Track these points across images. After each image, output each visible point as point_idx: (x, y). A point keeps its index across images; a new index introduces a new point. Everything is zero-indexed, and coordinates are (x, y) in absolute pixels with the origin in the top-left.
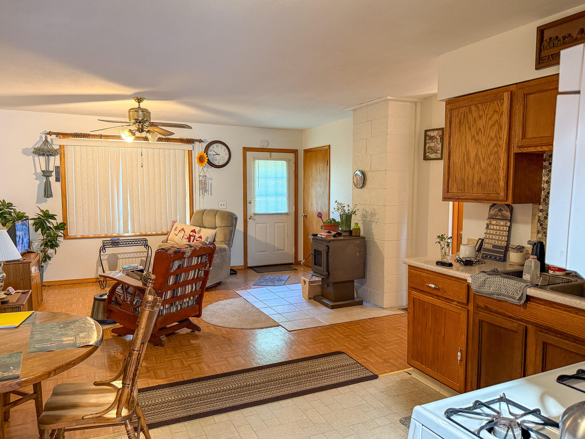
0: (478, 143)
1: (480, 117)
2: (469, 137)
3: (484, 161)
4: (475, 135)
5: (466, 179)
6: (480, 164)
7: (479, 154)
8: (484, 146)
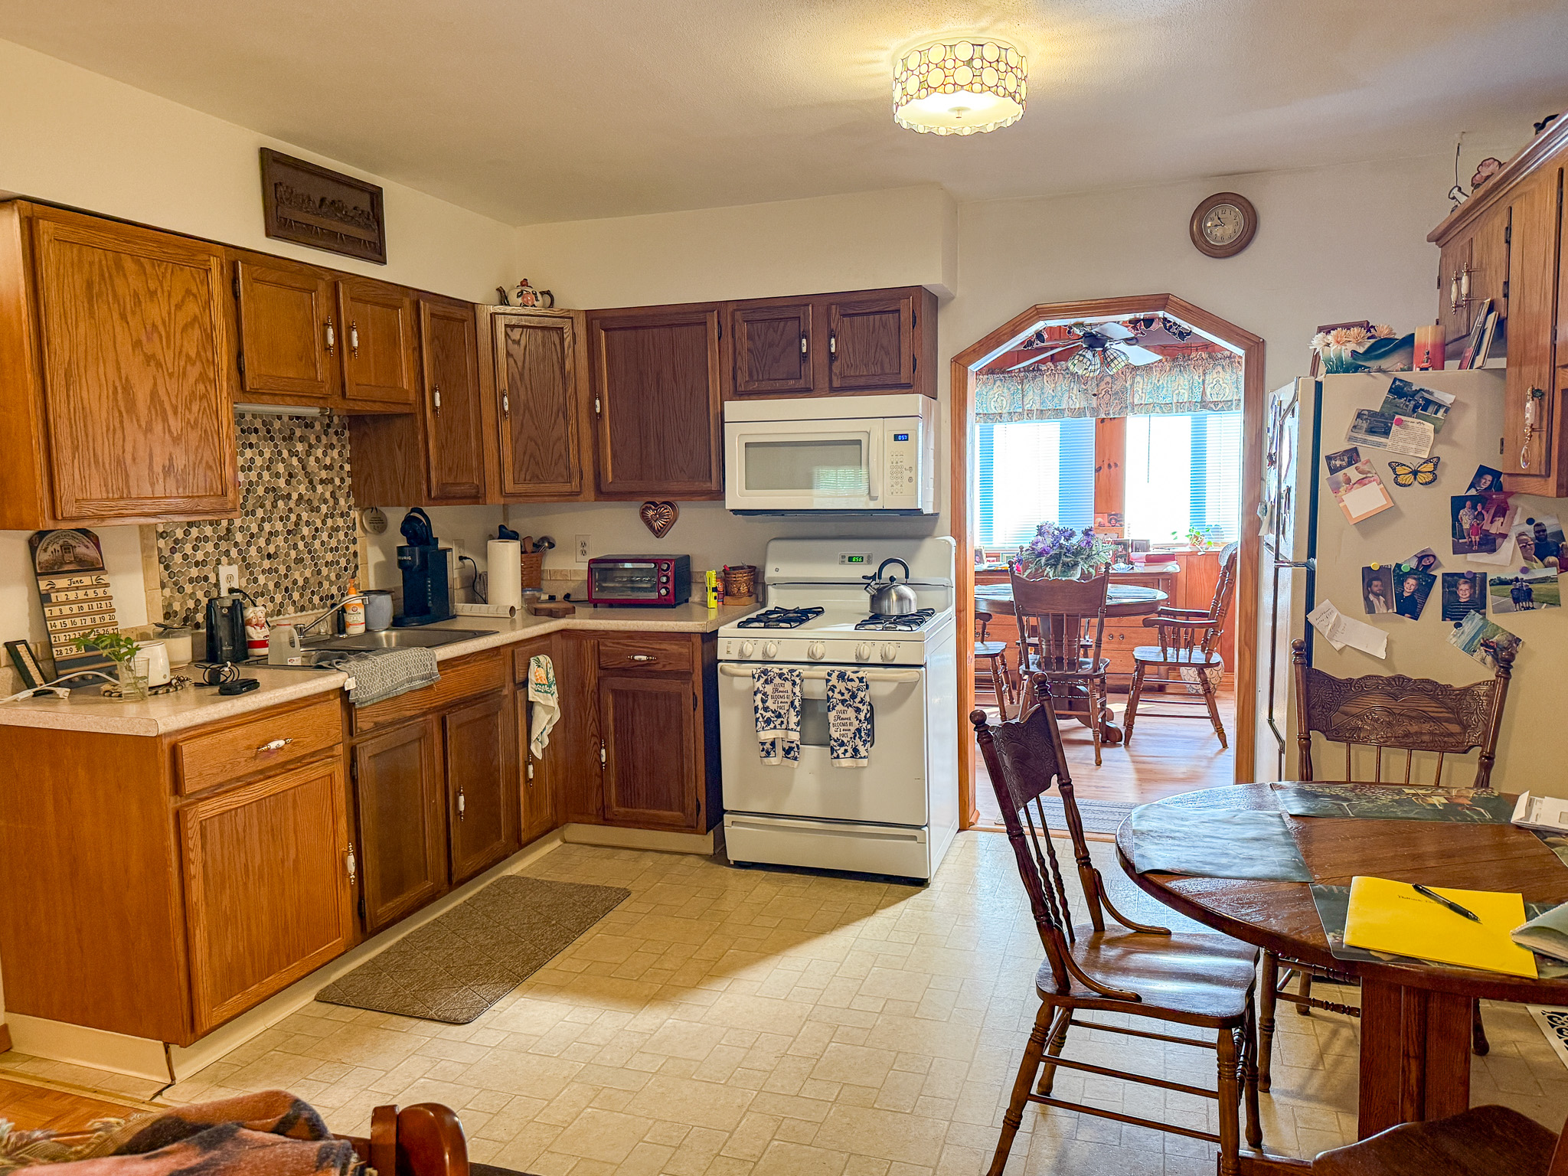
0: (152, 363)
1: (152, 294)
2: (124, 340)
3: (175, 413)
5: (129, 461)
6: (165, 420)
7: (162, 392)
8: (171, 375)
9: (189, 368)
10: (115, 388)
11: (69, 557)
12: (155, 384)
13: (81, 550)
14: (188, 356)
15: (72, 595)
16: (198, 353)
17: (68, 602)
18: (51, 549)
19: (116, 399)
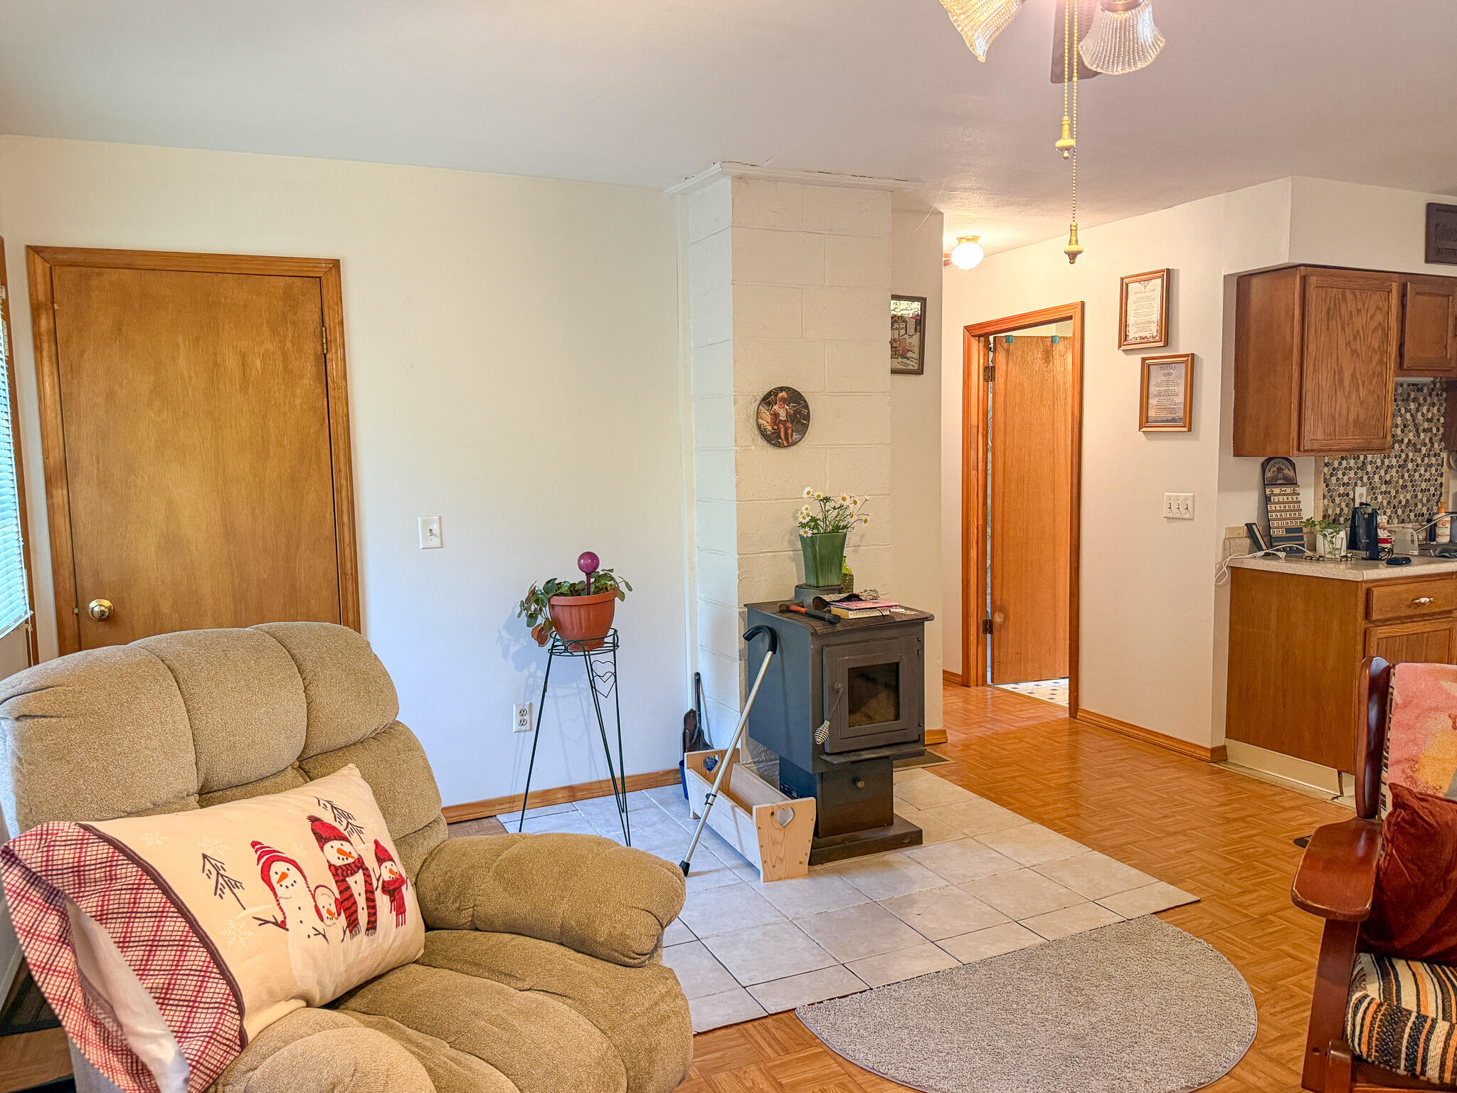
0: (1355, 355)
1: (1359, 311)
2: (1342, 342)
3: (1363, 385)
4: (1352, 339)
5: (1337, 416)
6: (1358, 390)
7: (1358, 371)
8: (1363, 361)
9: (1374, 356)
10: (1335, 372)
11: (1280, 475)
12: (1355, 368)
13: (1286, 471)
14: (1374, 349)
15: (1281, 498)
16: (1379, 347)
17: (1279, 503)
18: (1272, 470)
19: (1334, 379)
